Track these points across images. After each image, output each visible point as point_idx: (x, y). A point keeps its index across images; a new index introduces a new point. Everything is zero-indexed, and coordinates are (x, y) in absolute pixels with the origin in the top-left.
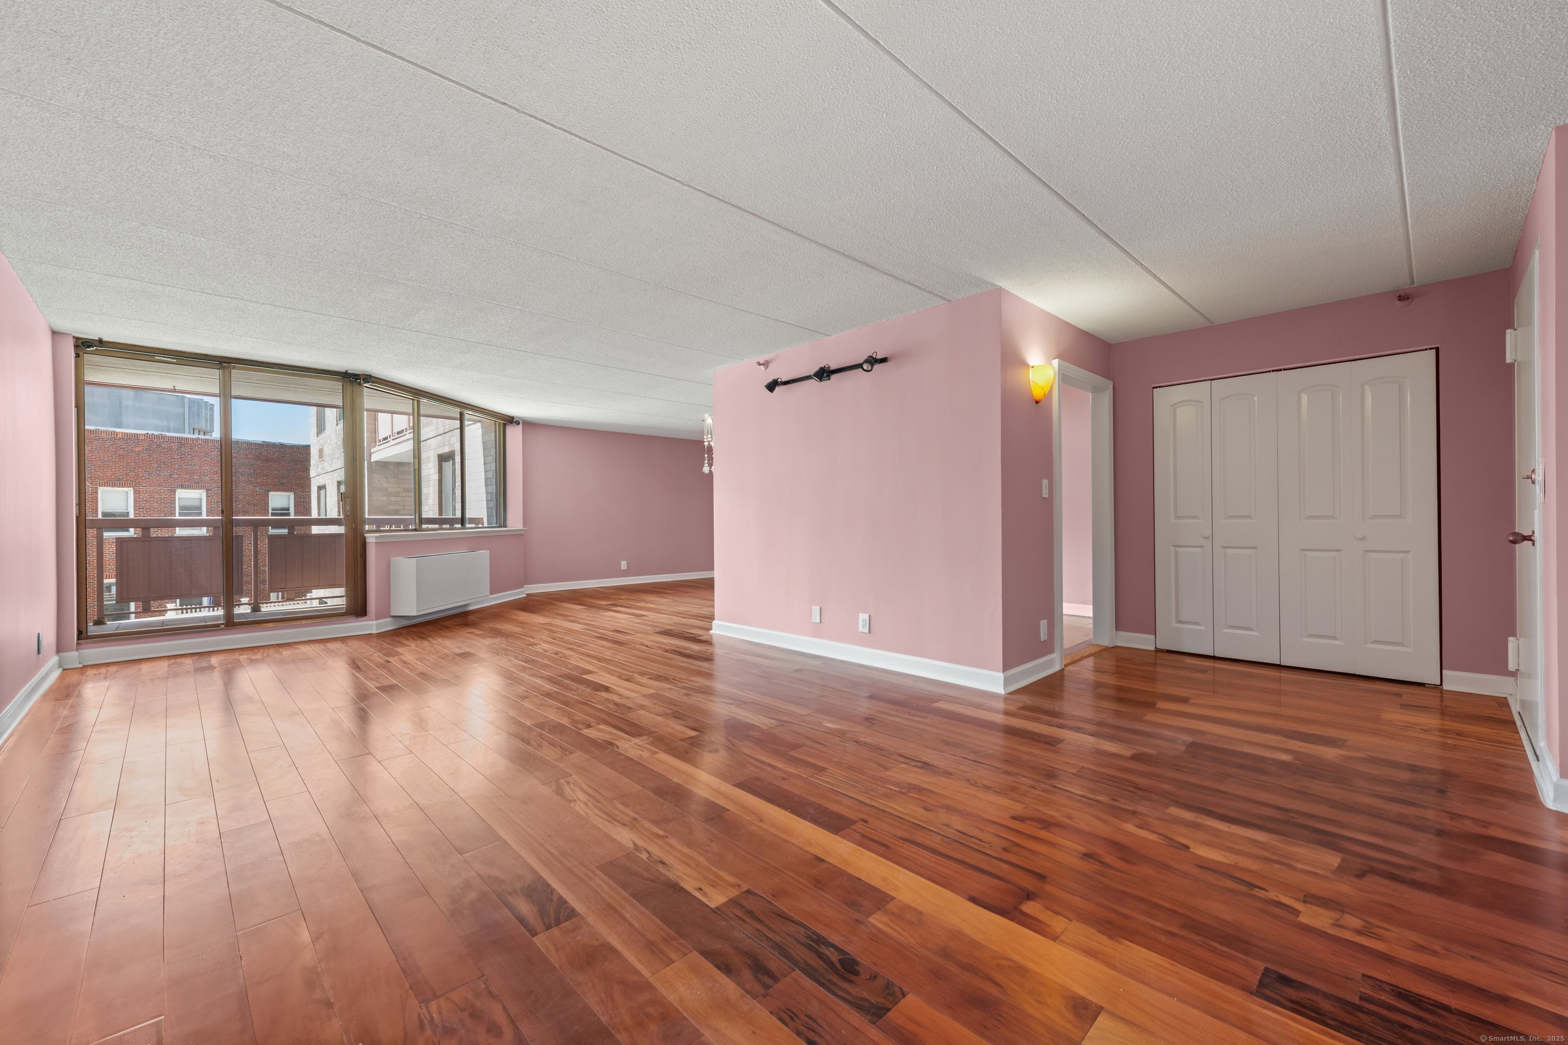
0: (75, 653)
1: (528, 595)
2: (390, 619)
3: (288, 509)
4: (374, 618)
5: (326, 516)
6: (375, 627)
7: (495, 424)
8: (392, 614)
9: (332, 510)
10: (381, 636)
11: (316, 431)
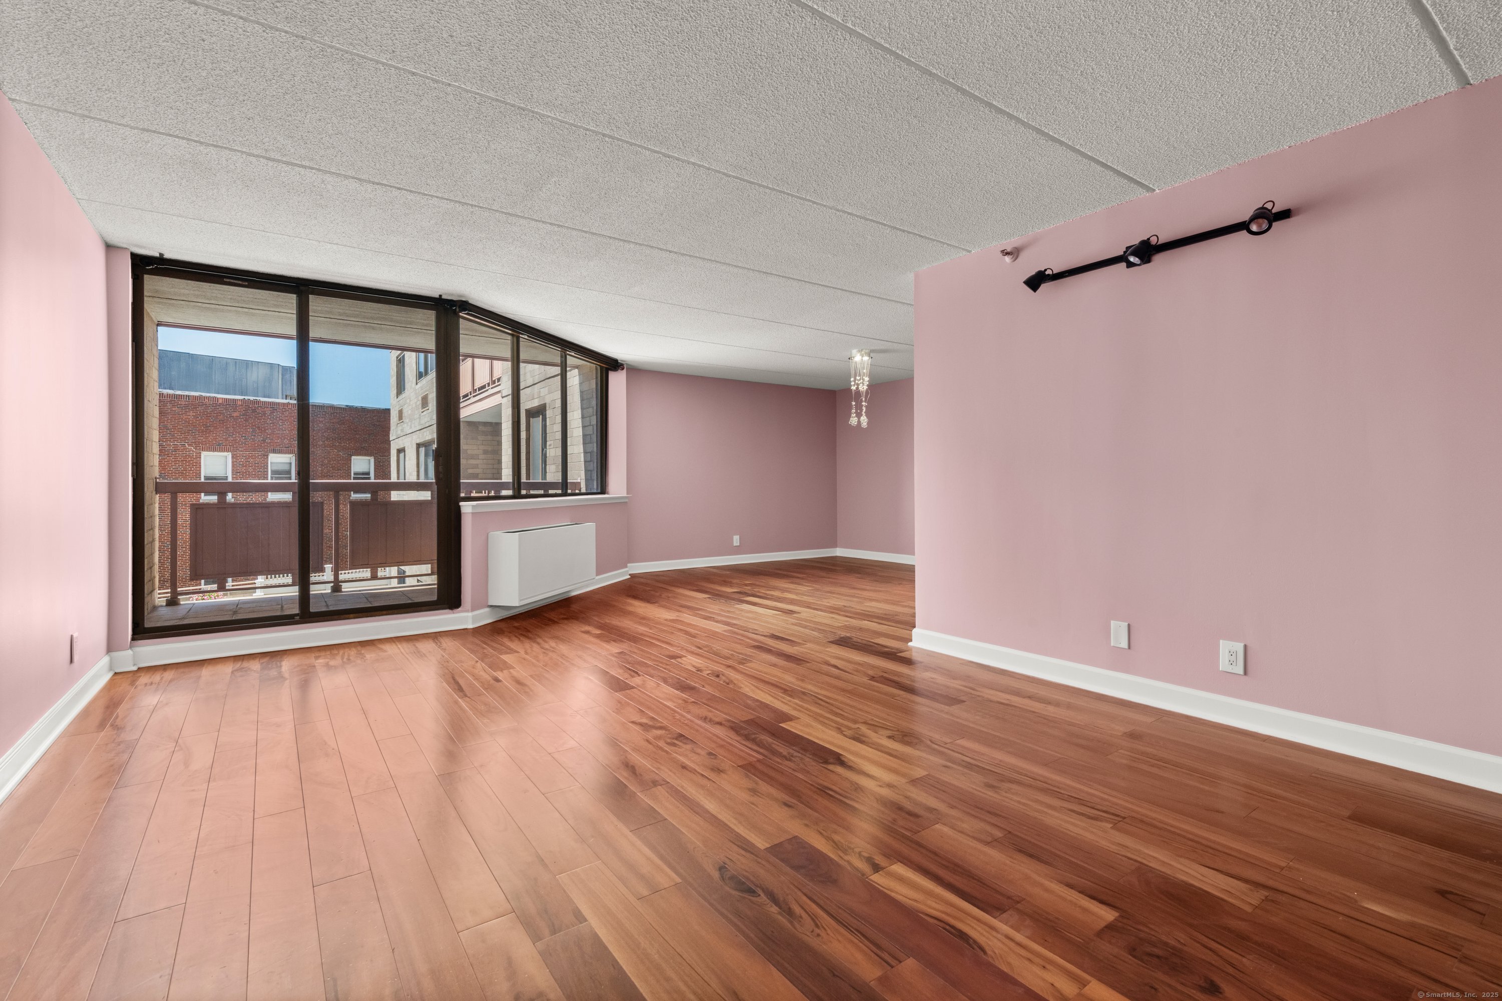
0: (130, 652)
1: (633, 576)
2: (487, 610)
3: (368, 474)
4: (470, 608)
5: (405, 479)
6: (470, 621)
7: (596, 369)
8: (490, 604)
9: (410, 474)
10: (477, 631)
11: (395, 391)
